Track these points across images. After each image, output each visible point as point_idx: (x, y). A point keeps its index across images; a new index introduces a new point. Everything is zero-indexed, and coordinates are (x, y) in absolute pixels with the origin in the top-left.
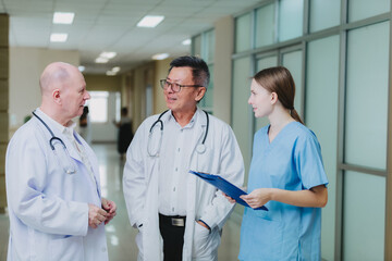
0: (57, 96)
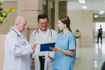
0: (17, 25)
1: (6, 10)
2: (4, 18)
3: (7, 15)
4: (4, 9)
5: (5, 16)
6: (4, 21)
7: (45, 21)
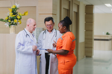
1: (20, 14)
2: (19, 20)
3: (21, 18)
4: (18, 13)
5: (20, 19)
6: (19, 23)
7: (49, 24)
